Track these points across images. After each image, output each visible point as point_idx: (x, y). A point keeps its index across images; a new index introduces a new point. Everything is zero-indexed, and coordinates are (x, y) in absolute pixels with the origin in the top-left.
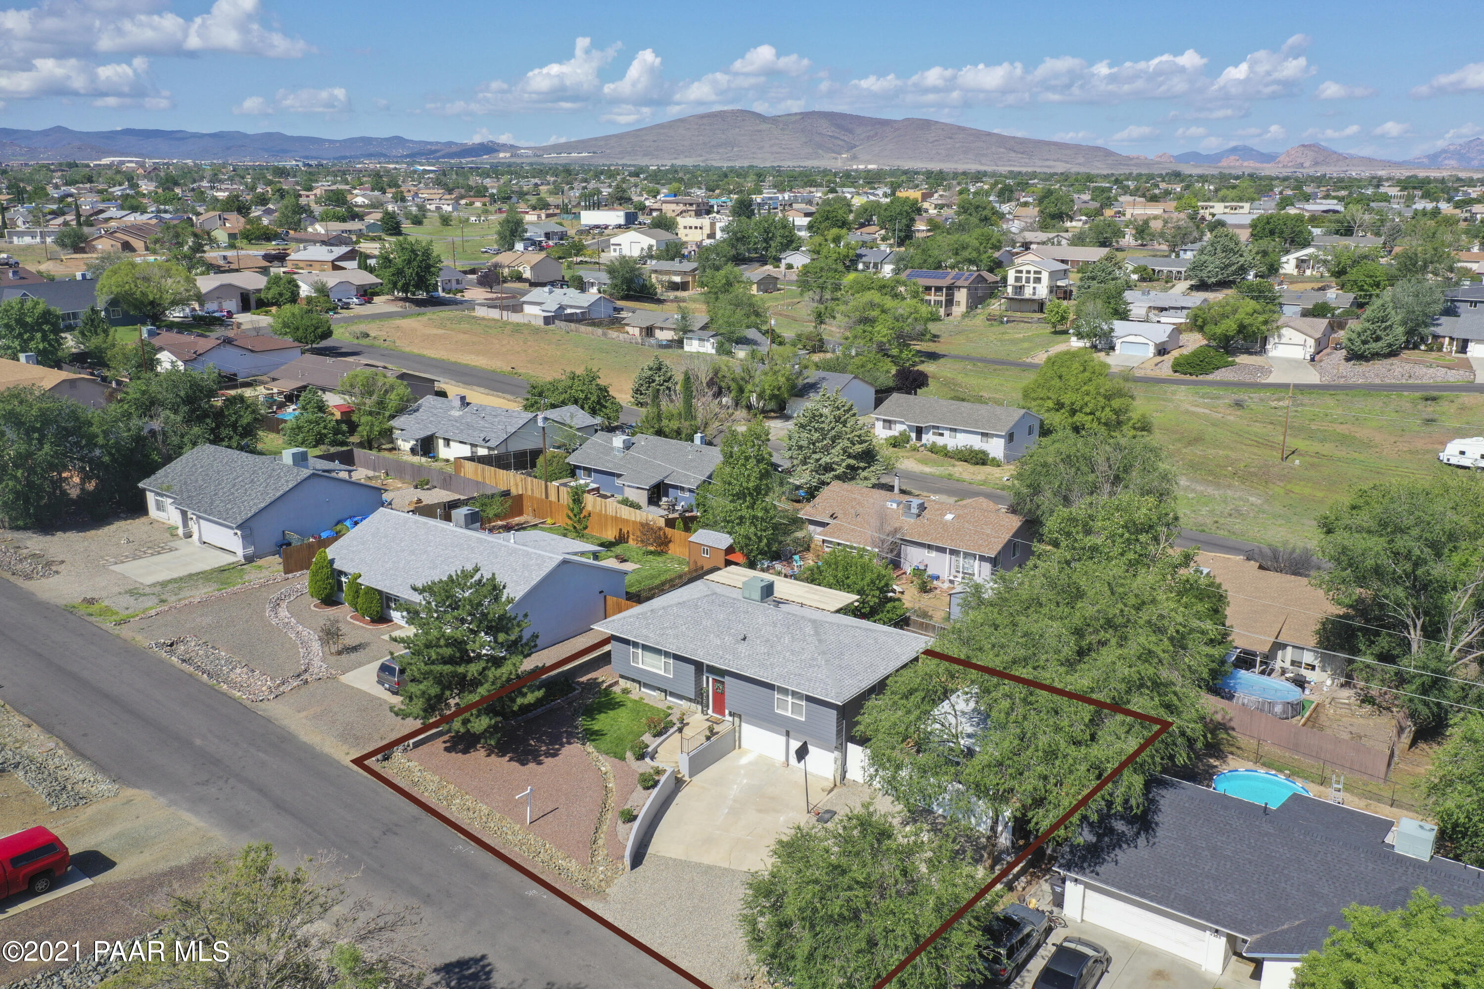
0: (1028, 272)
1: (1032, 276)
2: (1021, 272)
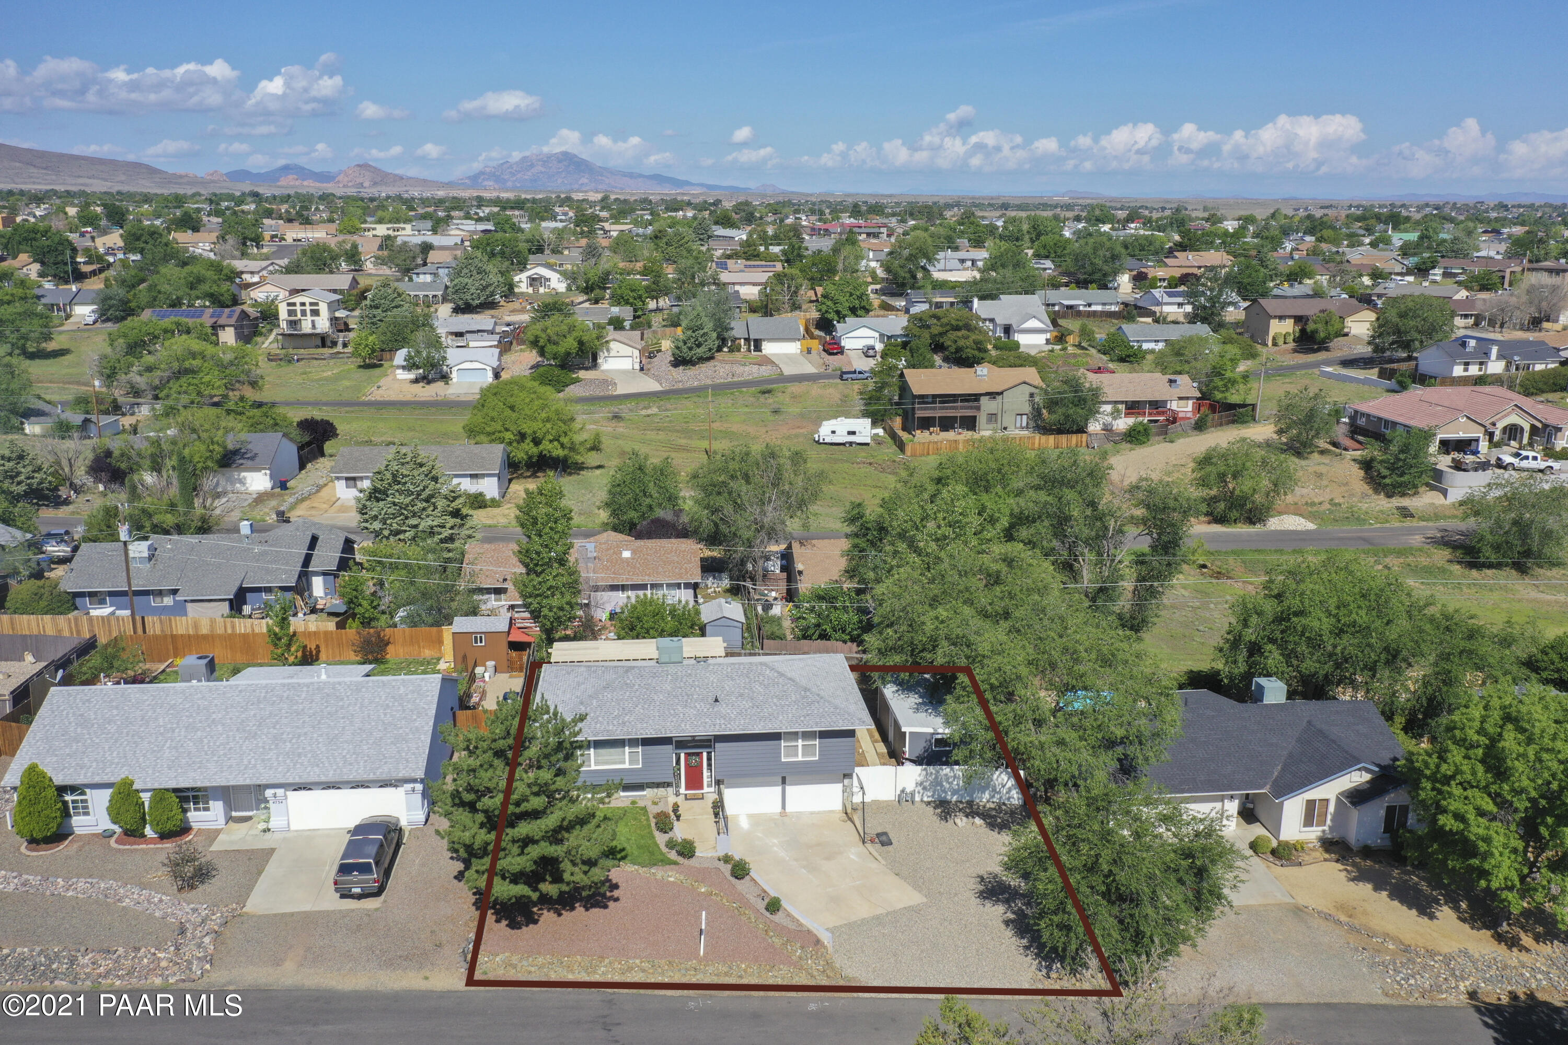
0: (303, 304)
1: (308, 308)
2: (294, 304)
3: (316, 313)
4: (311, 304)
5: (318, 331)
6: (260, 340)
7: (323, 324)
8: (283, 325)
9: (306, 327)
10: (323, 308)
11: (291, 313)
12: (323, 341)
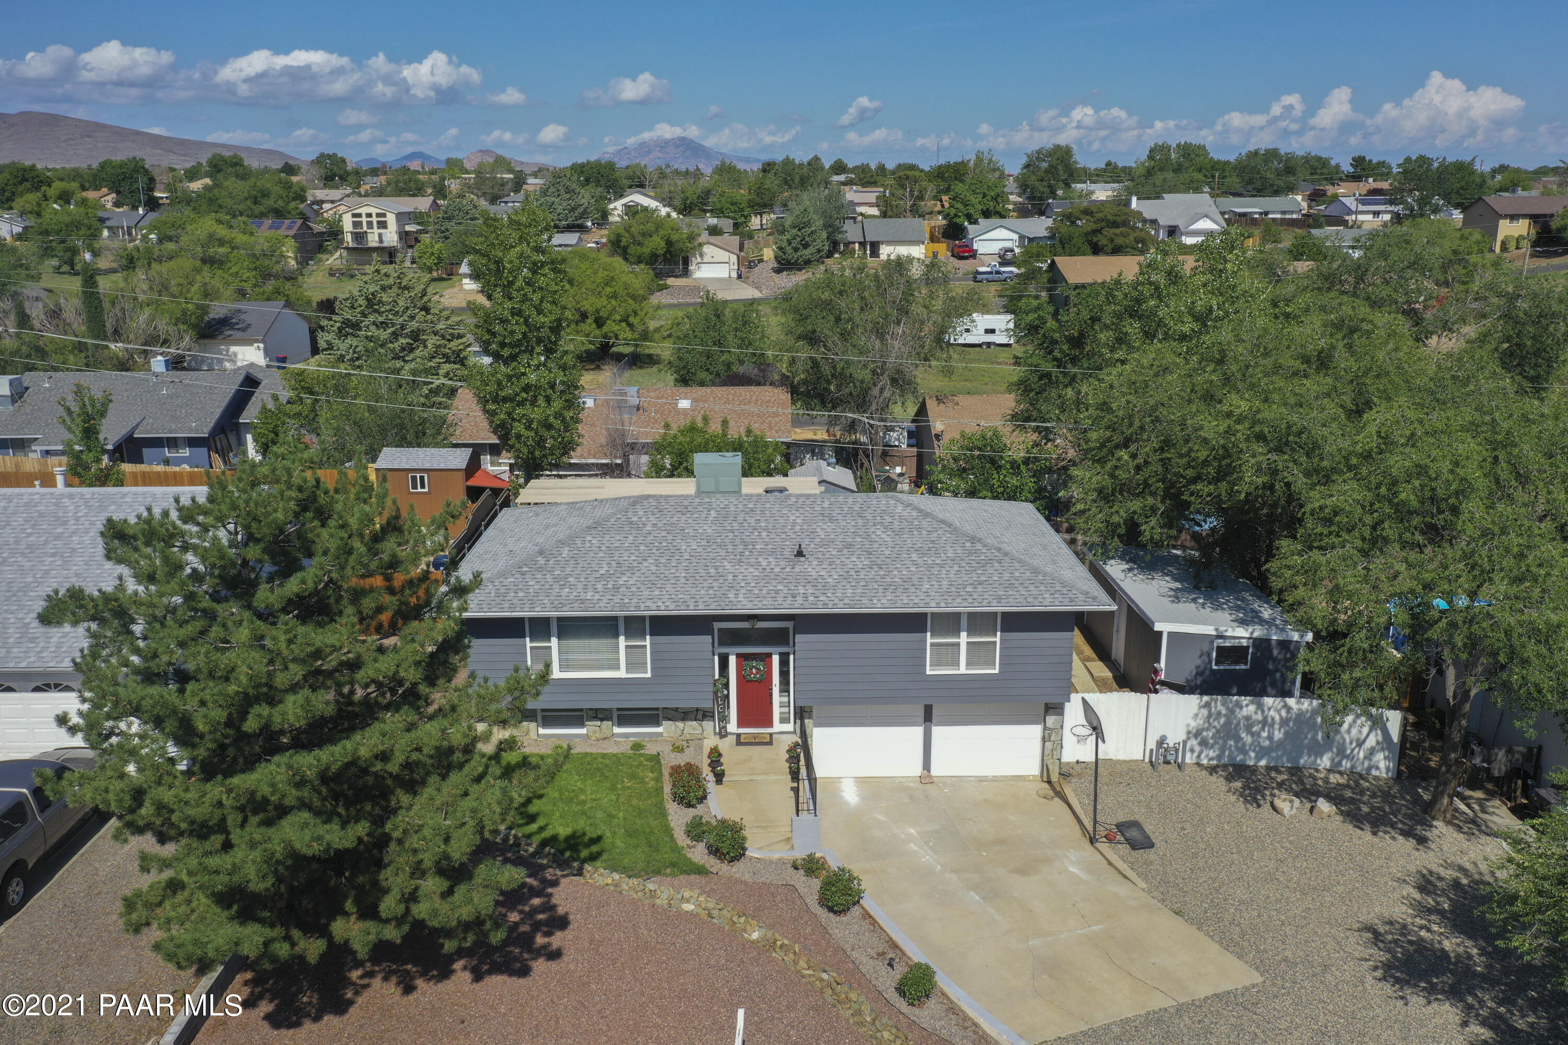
0: (369, 215)
1: (374, 219)
2: (360, 215)
3: (383, 225)
4: (378, 215)
5: (385, 244)
6: (324, 257)
7: (391, 237)
8: (348, 238)
9: (373, 240)
10: (391, 219)
11: (356, 225)
12: (391, 255)
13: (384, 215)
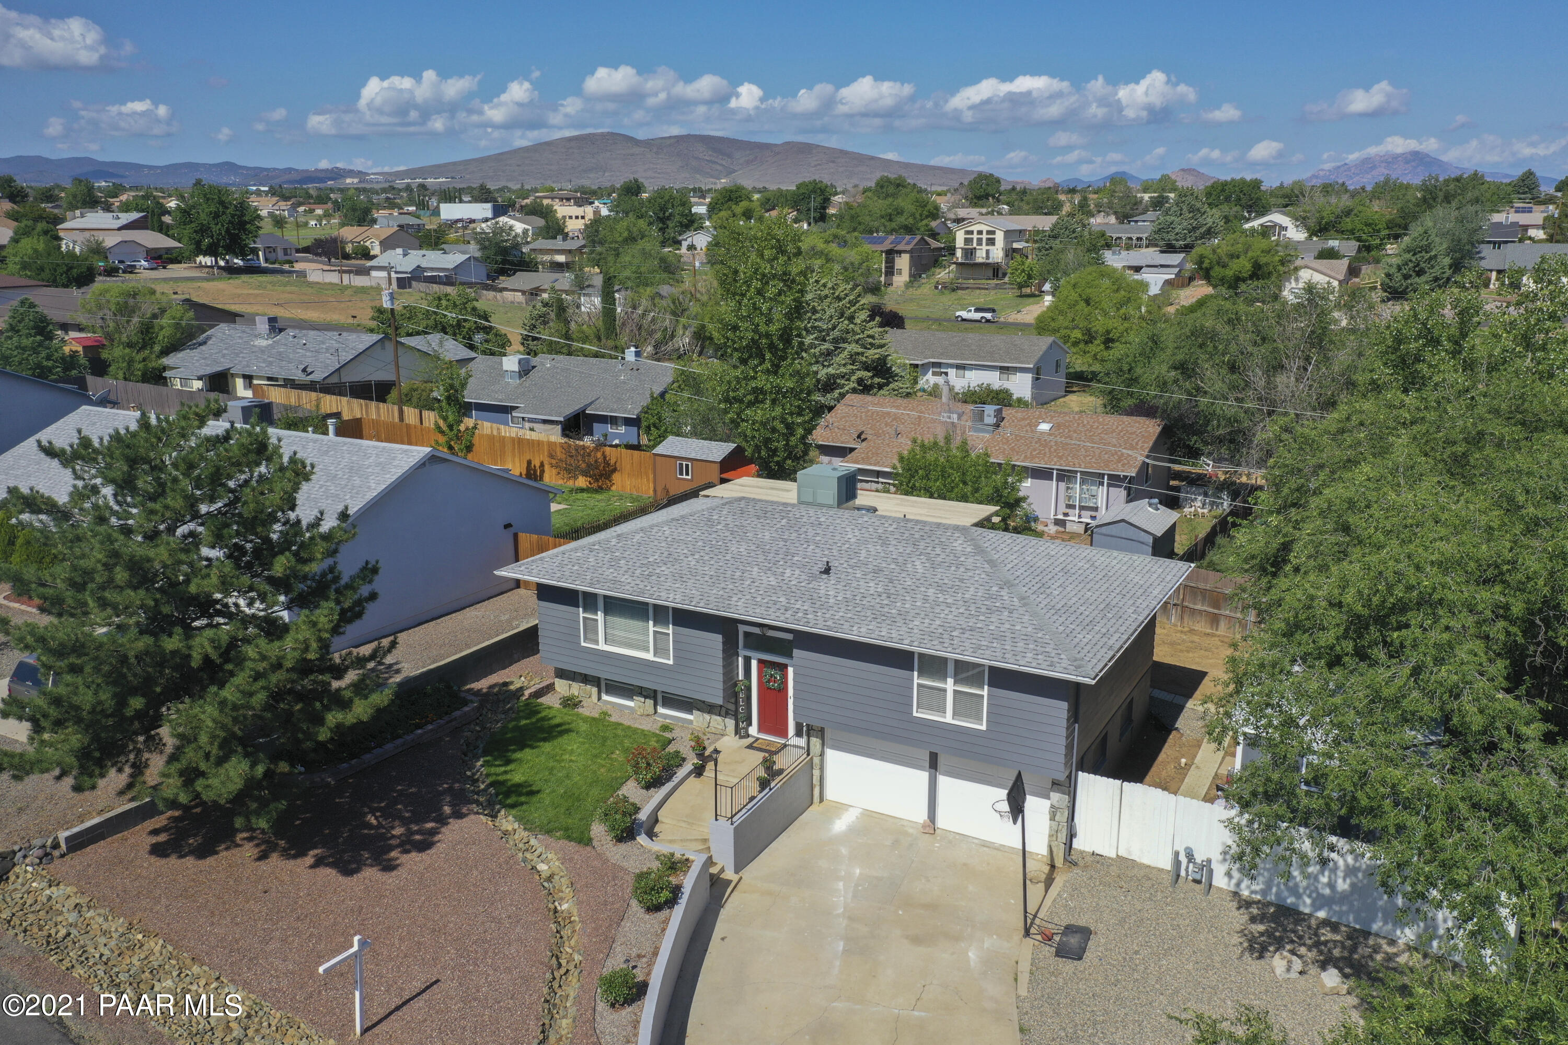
0: (980, 232)
1: (984, 236)
2: (972, 232)
3: (991, 242)
4: (989, 232)
5: (991, 261)
6: (938, 270)
7: (997, 254)
8: (959, 253)
9: (980, 257)
10: (999, 237)
11: (968, 241)
12: (995, 271)
13: (993, 233)
